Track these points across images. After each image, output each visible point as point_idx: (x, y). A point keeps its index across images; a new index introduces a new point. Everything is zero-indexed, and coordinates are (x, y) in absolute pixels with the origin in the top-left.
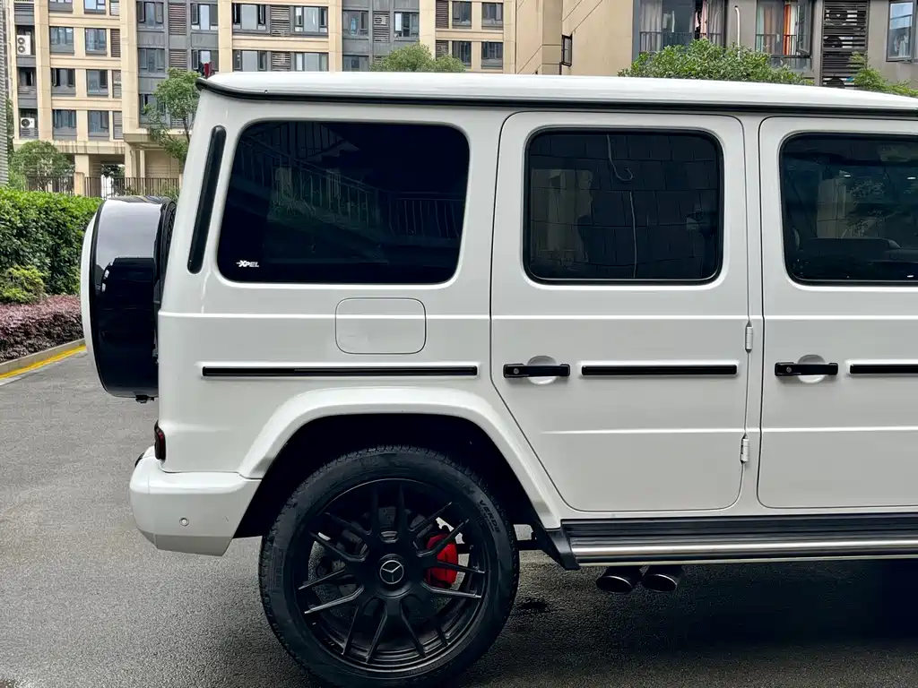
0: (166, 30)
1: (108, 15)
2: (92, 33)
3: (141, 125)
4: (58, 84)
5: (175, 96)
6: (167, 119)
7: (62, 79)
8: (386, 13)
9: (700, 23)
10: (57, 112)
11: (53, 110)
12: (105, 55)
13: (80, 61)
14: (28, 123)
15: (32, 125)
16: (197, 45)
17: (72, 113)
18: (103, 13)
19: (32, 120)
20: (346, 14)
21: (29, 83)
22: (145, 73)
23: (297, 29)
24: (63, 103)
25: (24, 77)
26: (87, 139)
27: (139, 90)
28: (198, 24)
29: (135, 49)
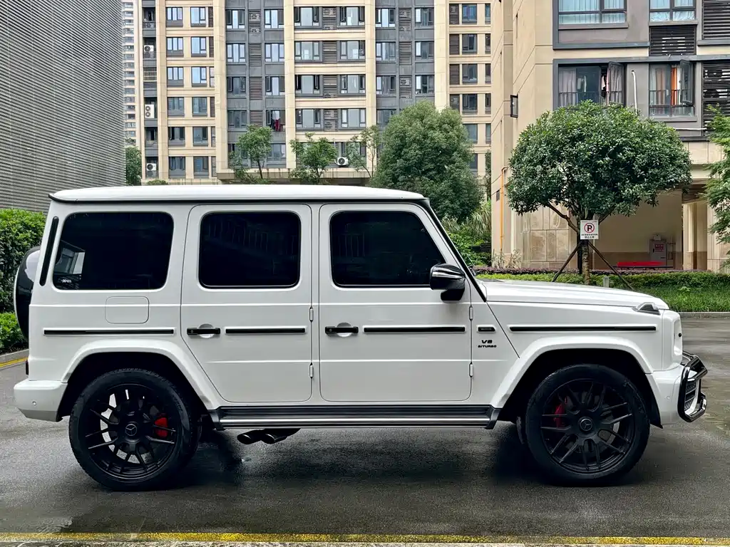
0: (248, 97)
1: (208, 87)
2: (197, 101)
3: (230, 166)
4: (173, 138)
5: (251, 145)
6: (248, 162)
7: (175, 134)
8: (410, 76)
9: (606, 84)
10: (172, 159)
11: (169, 157)
12: (206, 116)
13: (188, 121)
14: (152, 167)
15: (154, 169)
16: (270, 107)
17: (182, 159)
18: (205, 85)
19: (154, 165)
20: (379, 78)
21: (152, 139)
22: (233, 129)
23: (343, 92)
24: (176, 152)
25: (150, 134)
26: (193, 177)
27: (228, 142)
28: (271, 91)
29: (226, 111)
